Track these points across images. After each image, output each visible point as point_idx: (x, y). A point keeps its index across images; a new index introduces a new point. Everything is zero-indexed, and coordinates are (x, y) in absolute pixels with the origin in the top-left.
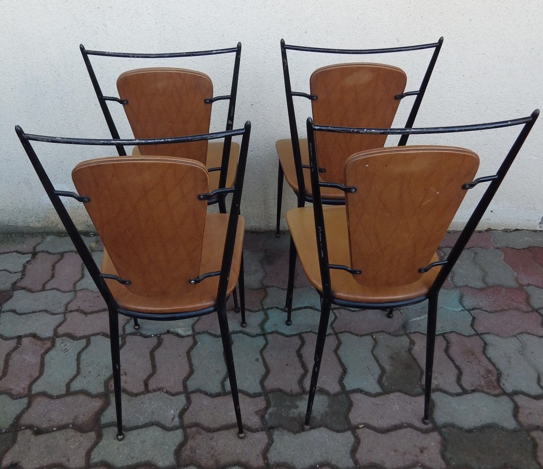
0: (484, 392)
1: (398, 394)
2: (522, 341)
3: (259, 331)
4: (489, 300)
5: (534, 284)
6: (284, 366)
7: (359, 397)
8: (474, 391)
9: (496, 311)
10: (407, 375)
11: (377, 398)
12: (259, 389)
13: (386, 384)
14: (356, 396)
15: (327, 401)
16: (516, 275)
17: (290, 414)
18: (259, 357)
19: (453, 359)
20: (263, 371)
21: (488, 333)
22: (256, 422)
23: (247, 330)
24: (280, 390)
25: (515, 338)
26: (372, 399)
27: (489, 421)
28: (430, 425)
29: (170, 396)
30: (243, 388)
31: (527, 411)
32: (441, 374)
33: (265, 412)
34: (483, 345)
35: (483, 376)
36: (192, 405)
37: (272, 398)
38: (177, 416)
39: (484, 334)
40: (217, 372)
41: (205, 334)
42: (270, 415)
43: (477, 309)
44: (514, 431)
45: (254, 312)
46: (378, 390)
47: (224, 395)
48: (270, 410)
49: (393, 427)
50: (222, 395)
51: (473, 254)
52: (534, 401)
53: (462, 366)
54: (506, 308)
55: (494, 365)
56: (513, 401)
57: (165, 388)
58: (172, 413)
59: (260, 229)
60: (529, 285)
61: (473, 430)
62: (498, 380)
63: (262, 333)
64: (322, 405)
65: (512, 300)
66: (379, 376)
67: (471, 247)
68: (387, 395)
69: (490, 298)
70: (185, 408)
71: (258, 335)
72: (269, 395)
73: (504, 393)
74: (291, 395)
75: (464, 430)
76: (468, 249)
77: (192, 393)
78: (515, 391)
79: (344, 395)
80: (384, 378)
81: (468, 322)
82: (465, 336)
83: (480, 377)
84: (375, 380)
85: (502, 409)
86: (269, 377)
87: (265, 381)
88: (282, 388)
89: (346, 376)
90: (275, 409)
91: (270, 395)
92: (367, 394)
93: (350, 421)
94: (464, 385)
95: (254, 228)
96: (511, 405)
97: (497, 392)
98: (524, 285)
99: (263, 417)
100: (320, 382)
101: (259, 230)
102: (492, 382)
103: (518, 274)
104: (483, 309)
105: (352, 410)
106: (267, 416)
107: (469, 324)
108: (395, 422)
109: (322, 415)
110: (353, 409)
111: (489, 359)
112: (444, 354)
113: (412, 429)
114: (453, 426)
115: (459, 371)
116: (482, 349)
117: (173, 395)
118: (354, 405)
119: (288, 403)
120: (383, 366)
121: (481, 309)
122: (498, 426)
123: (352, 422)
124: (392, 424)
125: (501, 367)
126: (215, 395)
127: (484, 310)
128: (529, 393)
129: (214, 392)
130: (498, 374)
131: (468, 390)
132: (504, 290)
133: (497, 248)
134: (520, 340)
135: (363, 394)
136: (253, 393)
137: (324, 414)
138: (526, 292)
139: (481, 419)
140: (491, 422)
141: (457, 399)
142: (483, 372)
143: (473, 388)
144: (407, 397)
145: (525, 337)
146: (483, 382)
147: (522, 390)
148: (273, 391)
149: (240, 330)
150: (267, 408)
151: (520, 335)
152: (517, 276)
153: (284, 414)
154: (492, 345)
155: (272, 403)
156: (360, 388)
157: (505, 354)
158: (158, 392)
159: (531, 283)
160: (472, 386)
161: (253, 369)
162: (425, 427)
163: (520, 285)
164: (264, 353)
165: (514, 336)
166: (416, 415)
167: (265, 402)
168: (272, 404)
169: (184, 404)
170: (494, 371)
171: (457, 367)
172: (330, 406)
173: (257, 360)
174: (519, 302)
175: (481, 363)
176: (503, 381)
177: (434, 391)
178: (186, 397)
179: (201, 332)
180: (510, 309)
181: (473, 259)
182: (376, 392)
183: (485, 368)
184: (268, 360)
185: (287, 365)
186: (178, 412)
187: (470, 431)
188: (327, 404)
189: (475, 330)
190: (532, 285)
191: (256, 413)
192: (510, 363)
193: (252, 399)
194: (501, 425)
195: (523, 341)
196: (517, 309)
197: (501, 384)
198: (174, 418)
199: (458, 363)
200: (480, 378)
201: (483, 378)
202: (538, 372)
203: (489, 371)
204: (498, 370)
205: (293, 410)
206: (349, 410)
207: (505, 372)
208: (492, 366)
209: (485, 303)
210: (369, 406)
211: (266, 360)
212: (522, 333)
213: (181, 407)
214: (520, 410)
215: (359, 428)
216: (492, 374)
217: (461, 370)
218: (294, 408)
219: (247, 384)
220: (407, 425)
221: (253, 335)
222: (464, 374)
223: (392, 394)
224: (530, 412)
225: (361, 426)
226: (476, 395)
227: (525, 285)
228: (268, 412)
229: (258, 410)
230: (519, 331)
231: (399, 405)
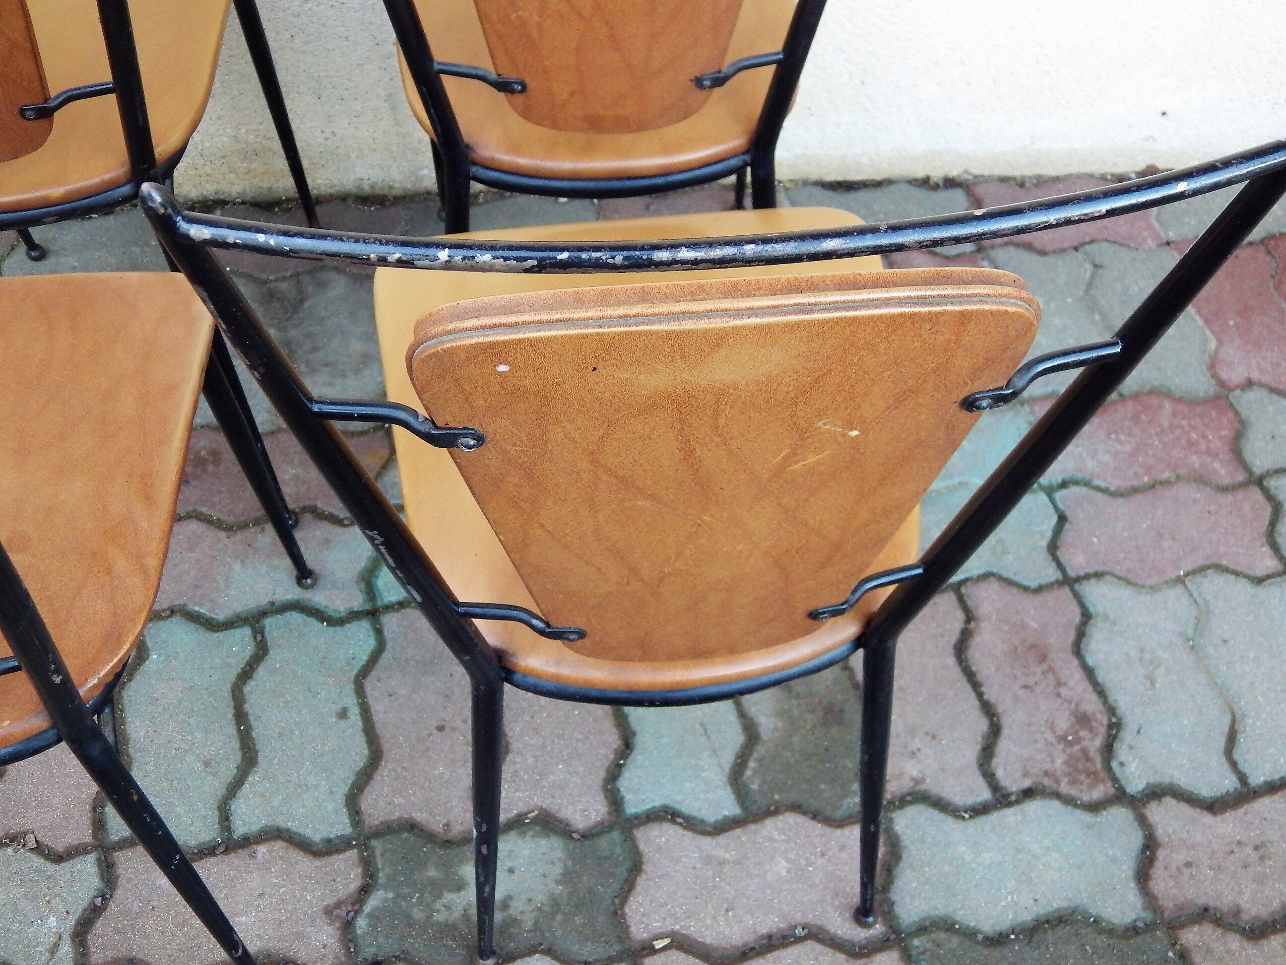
0: (1057, 795)
1: (791, 819)
2: (1199, 600)
3: (357, 602)
4: (1118, 447)
5: (1265, 379)
6: (430, 735)
7: (663, 839)
8: (1028, 794)
9: (1135, 490)
10: (827, 750)
11: (722, 839)
12: (341, 826)
13: (755, 787)
14: (656, 833)
15: (559, 859)
16: (1213, 345)
17: (438, 911)
18: (351, 702)
19: (980, 678)
20: (359, 753)
21: (1098, 575)
22: (325, 947)
23: (318, 598)
24: (412, 826)
25: (1179, 589)
26: (707, 842)
27: (1057, 902)
28: (878, 929)
29: (49, 864)
30: (289, 824)
31: (1179, 858)
32: (934, 737)
33: (356, 907)
34: (1077, 619)
35: (1063, 739)
36: (119, 892)
37: (382, 855)
38: (66, 938)
39: (1087, 577)
40: (207, 764)
41: (176, 619)
42: (374, 918)
43: (1076, 483)
44: (1133, 930)
45: (346, 526)
46: (730, 808)
47: (226, 851)
48: (374, 902)
49: (763, 942)
50: (222, 849)
51: (1088, 267)
52: (1207, 818)
53: (1003, 702)
54: (1165, 475)
55: (1101, 693)
56: (1143, 821)
57: (33, 833)
58: (50, 928)
59: (391, 187)
60: (1249, 384)
61: (1008, 936)
62: (1108, 750)
63: (368, 607)
64: (545, 876)
65: (1191, 444)
66: (738, 757)
67: (1087, 239)
68: (752, 827)
69: (1119, 441)
70: (95, 906)
71: (354, 616)
72: (374, 843)
73: (1121, 797)
74: (448, 841)
75: (980, 937)
76: (1076, 249)
77: (121, 849)
78: (1154, 786)
79: (616, 835)
80: (752, 764)
81: (1043, 536)
82: (1026, 589)
83: (1054, 741)
84: (723, 771)
85: (1107, 855)
86: (377, 777)
87: (366, 792)
88: (419, 816)
89: (628, 761)
90: (390, 895)
91: (377, 845)
92: (692, 824)
93: (628, 927)
94: (1000, 774)
95: (369, 185)
96: (1135, 839)
97: (1097, 793)
98: (1232, 385)
99: (348, 926)
100: (543, 787)
101: (386, 192)
102: (1087, 758)
103: (1220, 342)
104: (1096, 482)
105: (639, 888)
106: (361, 924)
107: (1044, 543)
108: (771, 923)
109: (540, 909)
110: (641, 882)
111: (1089, 673)
112: (951, 661)
113: (819, 947)
114: (948, 925)
115: (991, 721)
116: (1072, 635)
117: (58, 858)
118: (644, 867)
119: (432, 872)
120: (751, 719)
121: (1087, 484)
122: (1086, 915)
123: (633, 929)
124: (758, 929)
125: (1122, 700)
126: (196, 851)
127: (1098, 489)
128: (1196, 792)
129: (193, 843)
130: (1111, 726)
131: (1012, 793)
132: (1168, 406)
133: (1168, 243)
134: (1195, 594)
135: (680, 824)
136: (322, 840)
137: (546, 908)
138: (1237, 413)
139: (1037, 897)
140: (1065, 904)
141: (973, 827)
142: (1063, 723)
143: (1027, 783)
144: (817, 828)
145: (1213, 583)
146: (1060, 761)
147: (1175, 781)
148: (387, 830)
149: (296, 597)
150: (365, 890)
151: (1198, 578)
152: (1217, 351)
153: (418, 914)
154: (1106, 618)
155: (381, 874)
156: (671, 804)
157: (1142, 650)
158: (9, 851)
159: (1255, 376)
160: (1026, 775)
161: (327, 748)
162: (863, 935)
163: (1222, 384)
164: (369, 685)
165: (1179, 580)
166: (837, 895)
167: (359, 870)
168: (382, 877)
169: (93, 893)
170: (1098, 716)
171: (988, 709)
172: (568, 877)
173: (343, 714)
174: (1208, 452)
175: (1063, 691)
176: (1122, 752)
177: (904, 801)
178: (99, 866)
179: (164, 611)
180: (1178, 477)
181: (1087, 291)
182: (720, 817)
183: (1073, 706)
184: (378, 709)
185: (440, 729)
186: (71, 921)
187: (998, 940)
188: (558, 870)
189: (1060, 566)
190: (1261, 385)
191: (328, 912)
192: (1153, 683)
193: (317, 863)
194: (1094, 913)
195: (1204, 599)
196: (1200, 479)
197: (1114, 764)
198: (56, 946)
199: (990, 694)
200: (1052, 745)
201: (1061, 747)
202: (1233, 714)
203: (1083, 720)
204: (1111, 710)
205: (448, 897)
206: (628, 888)
207: (1131, 722)
208: (1094, 697)
209: (1105, 460)
210: (694, 868)
211: (372, 712)
212: (1201, 570)
213: (84, 904)
214: (1161, 854)
215: (653, 951)
216: (1091, 730)
217: (998, 719)
218: (450, 891)
219: (304, 806)
220: (806, 931)
221: (338, 616)
222: (1005, 732)
223: (769, 823)
224: (1189, 859)
225: (659, 944)
226: (1033, 807)
227: (1237, 387)
228: (367, 908)
229: (334, 900)
230: (1198, 560)
231: (788, 861)
